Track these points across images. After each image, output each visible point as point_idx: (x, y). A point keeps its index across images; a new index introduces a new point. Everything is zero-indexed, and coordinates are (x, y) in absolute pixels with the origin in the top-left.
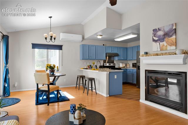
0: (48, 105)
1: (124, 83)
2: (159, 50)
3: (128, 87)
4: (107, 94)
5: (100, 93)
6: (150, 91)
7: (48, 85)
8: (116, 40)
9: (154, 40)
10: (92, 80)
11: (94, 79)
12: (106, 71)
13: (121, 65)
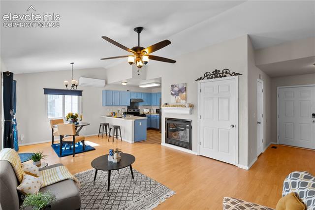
0: (74, 156)
1: (148, 129)
2: (175, 102)
3: (152, 132)
4: (132, 141)
5: (126, 141)
6: (169, 135)
7: (74, 136)
8: (140, 87)
9: (172, 94)
10: (116, 128)
11: (119, 127)
12: (131, 119)
13: (146, 111)
